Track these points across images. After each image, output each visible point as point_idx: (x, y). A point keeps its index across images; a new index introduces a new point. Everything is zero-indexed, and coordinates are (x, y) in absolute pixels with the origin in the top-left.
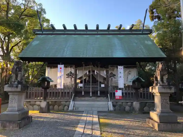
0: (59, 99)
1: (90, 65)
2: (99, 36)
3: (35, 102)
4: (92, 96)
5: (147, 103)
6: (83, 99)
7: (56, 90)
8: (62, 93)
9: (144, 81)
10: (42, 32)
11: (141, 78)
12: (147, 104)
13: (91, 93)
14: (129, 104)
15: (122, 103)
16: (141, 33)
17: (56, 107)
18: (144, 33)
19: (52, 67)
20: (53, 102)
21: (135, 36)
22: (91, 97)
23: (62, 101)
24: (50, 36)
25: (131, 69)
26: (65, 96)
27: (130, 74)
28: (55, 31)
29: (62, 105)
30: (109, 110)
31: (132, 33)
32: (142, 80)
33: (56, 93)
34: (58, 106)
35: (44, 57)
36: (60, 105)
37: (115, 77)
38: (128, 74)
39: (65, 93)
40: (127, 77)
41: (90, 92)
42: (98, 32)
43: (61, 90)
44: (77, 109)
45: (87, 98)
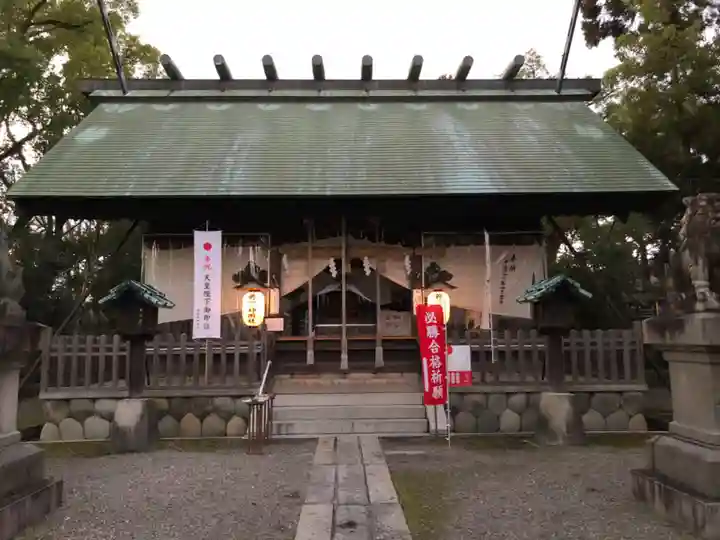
0: (201, 384)
1: (340, 235)
2: (373, 107)
3: (94, 400)
4: (352, 369)
5: (592, 393)
6: (310, 381)
7: (190, 344)
8: (217, 357)
9: (590, 295)
10: (124, 92)
11: (578, 285)
12: (595, 399)
13: (344, 356)
14: (518, 400)
15: (487, 399)
16: (553, 93)
17: (190, 421)
18: (564, 92)
19: (170, 244)
20: (174, 401)
21: (529, 106)
22: (344, 373)
23: (217, 396)
24: (158, 107)
25: (517, 249)
26: (230, 372)
27: (513, 268)
28: (180, 89)
29: (216, 410)
30: (428, 431)
31: (512, 94)
32: (583, 291)
33: (190, 357)
34: (197, 416)
35: (128, 194)
36: (208, 413)
37: (449, 282)
38: (506, 268)
39: (230, 357)
40: (503, 283)
41: (340, 352)
42: (367, 91)
43: (210, 346)
44: (283, 431)
45: (325, 380)
